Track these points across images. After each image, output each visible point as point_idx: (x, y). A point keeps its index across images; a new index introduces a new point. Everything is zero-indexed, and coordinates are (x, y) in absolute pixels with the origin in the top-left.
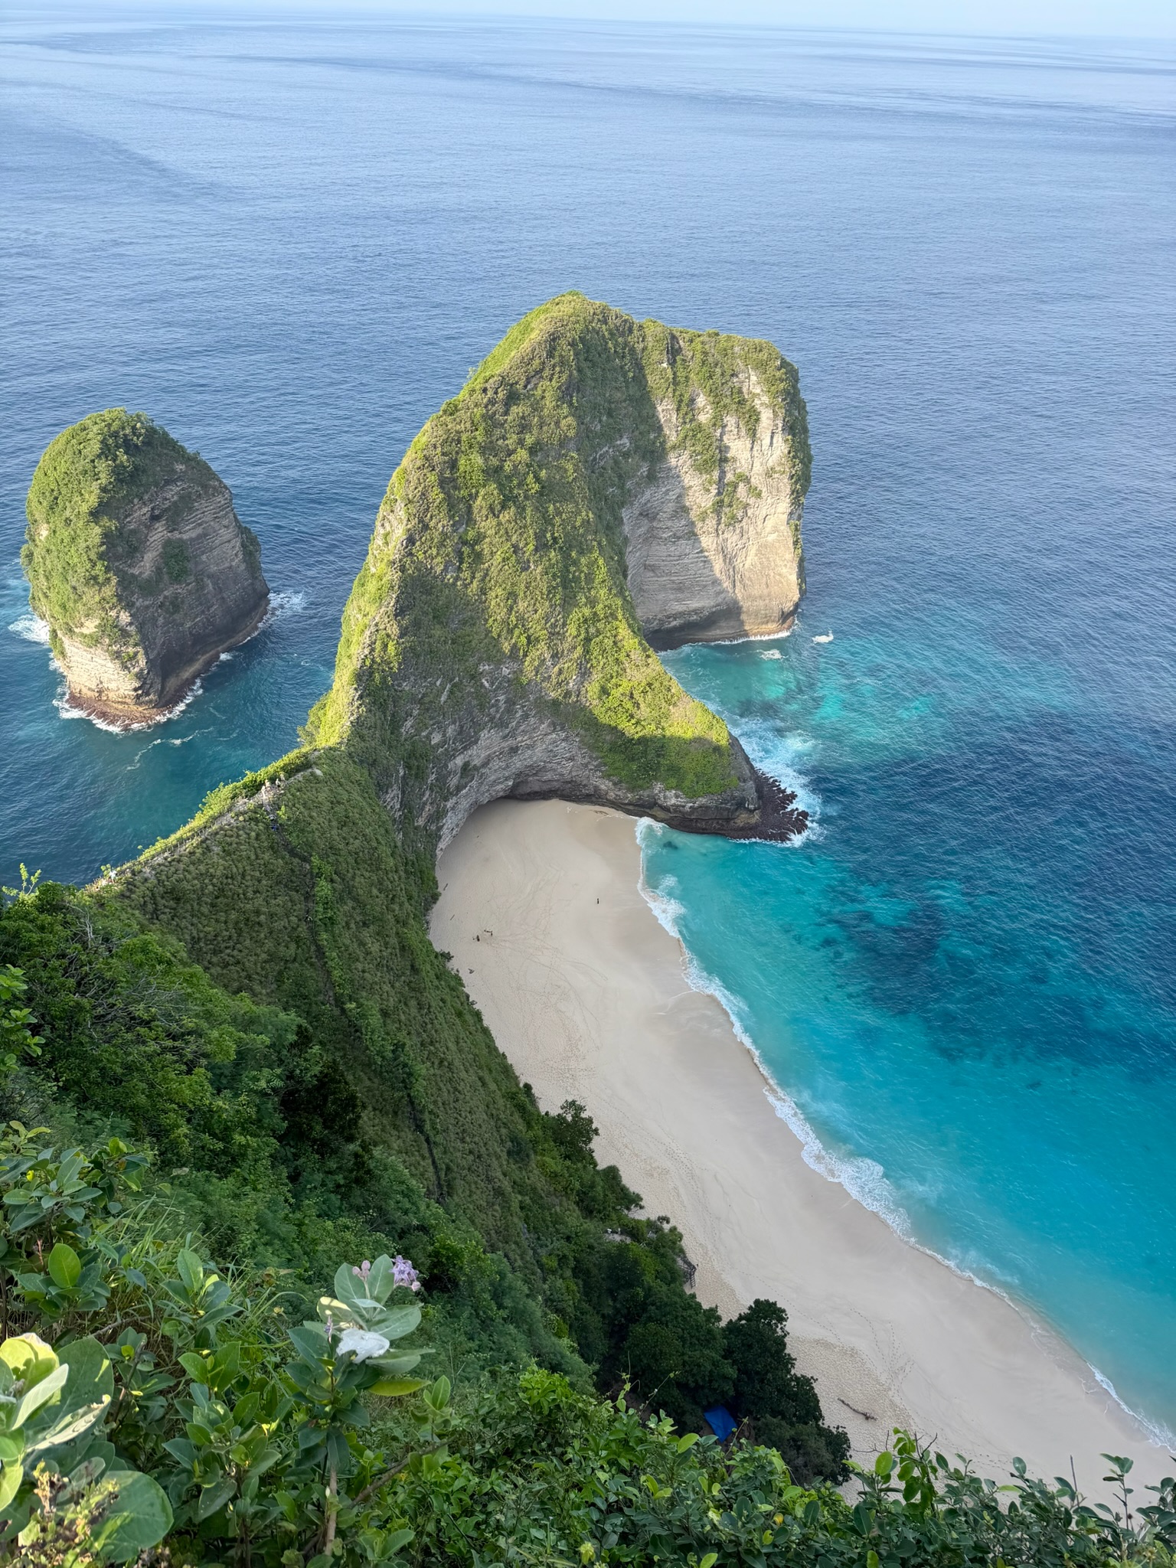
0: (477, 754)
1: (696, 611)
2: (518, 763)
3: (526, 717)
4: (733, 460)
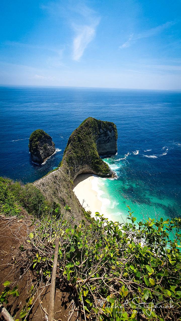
0: (79, 168)
1: (105, 152)
2: (83, 169)
3: (84, 164)
4: (109, 135)
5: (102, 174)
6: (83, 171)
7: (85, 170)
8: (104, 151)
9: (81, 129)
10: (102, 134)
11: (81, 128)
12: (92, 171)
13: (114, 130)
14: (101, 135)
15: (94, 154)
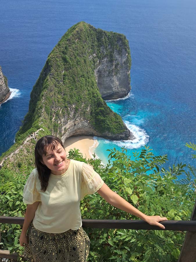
0: (68, 126)
2: (76, 128)
3: (78, 116)
4: (116, 60)
5: (110, 135)
6: (75, 131)
7: (79, 129)
8: (108, 92)
9: (68, 44)
10: (105, 56)
11: (67, 42)
12: (92, 131)
13: (126, 50)
14: (102, 59)
15: (94, 97)
